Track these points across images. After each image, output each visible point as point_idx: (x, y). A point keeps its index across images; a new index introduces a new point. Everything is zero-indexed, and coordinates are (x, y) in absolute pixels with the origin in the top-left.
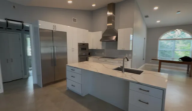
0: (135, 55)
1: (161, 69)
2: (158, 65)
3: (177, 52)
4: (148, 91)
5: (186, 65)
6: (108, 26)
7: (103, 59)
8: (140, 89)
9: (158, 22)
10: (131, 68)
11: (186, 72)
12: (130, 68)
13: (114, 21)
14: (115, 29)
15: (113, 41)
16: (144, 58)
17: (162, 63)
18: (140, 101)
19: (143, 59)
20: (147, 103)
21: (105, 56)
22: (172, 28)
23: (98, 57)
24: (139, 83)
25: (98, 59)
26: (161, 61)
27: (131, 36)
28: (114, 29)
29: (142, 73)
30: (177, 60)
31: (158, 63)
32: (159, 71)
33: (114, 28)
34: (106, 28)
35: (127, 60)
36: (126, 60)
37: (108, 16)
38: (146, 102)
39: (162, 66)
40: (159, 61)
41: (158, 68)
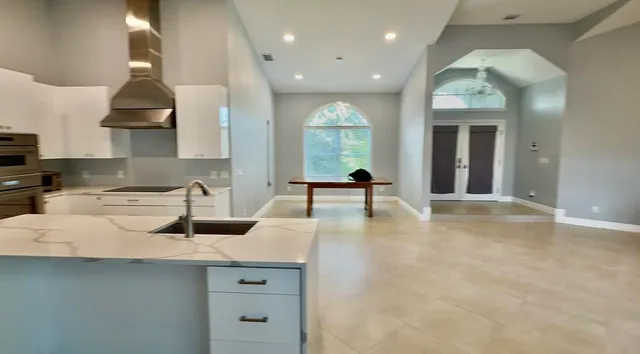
0: (240, 173)
1: (315, 206)
2: (305, 198)
3: (345, 160)
4: (263, 283)
5: (363, 190)
6: (133, 70)
7: (123, 198)
8: (242, 282)
9: (299, 77)
10: (232, 216)
11: (363, 205)
12: (228, 219)
13: (157, 54)
14: (164, 86)
15: (159, 127)
16: (271, 182)
17: (315, 190)
18: (243, 319)
19: (269, 184)
20: (264, 320)
21: (132, 185)
22: (329, 97)
23: (99, 191)
24: (235, 265)
25: (95, 197)
26: (312, 186)
27: (224, 112)
28: (159, 85)
29: (253, 229)
30: (346, 180)
31: (306, 189)
32: (309, 213)
33: (160, 82)
34: (126, 78)
35: (201, 192)
36: (198, 191)
37: (131, 31)
38: (261, 318)
39: (315, 198)
40: (306, 185)
41: (305, 206)
